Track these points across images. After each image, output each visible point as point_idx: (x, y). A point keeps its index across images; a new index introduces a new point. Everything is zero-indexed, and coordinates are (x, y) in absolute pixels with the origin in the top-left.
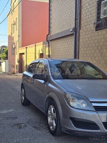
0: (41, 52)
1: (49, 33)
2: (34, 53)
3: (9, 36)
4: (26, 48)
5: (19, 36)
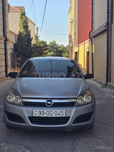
0: (88, 51)
1: (92, 30)
2: (84, 51)
3: (70, 34)
4: (79, 46)
5: (75, 34)
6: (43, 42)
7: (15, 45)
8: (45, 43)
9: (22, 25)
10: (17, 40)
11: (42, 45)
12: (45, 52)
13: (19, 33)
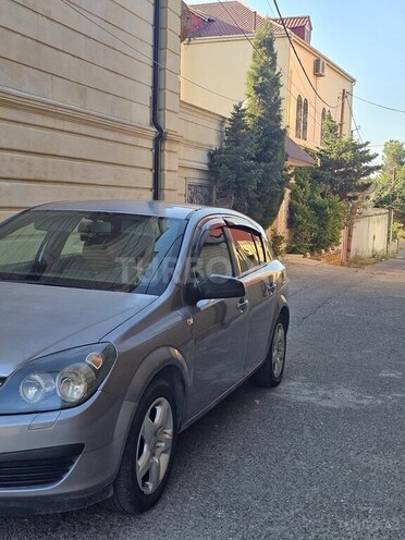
6: (353, 144)
7: (212, 155)
8: (361, 146)
9: (252, 82)
10: (226, 138)
11: (348, 155)
12: (360, 182)
13: (233, 110)
